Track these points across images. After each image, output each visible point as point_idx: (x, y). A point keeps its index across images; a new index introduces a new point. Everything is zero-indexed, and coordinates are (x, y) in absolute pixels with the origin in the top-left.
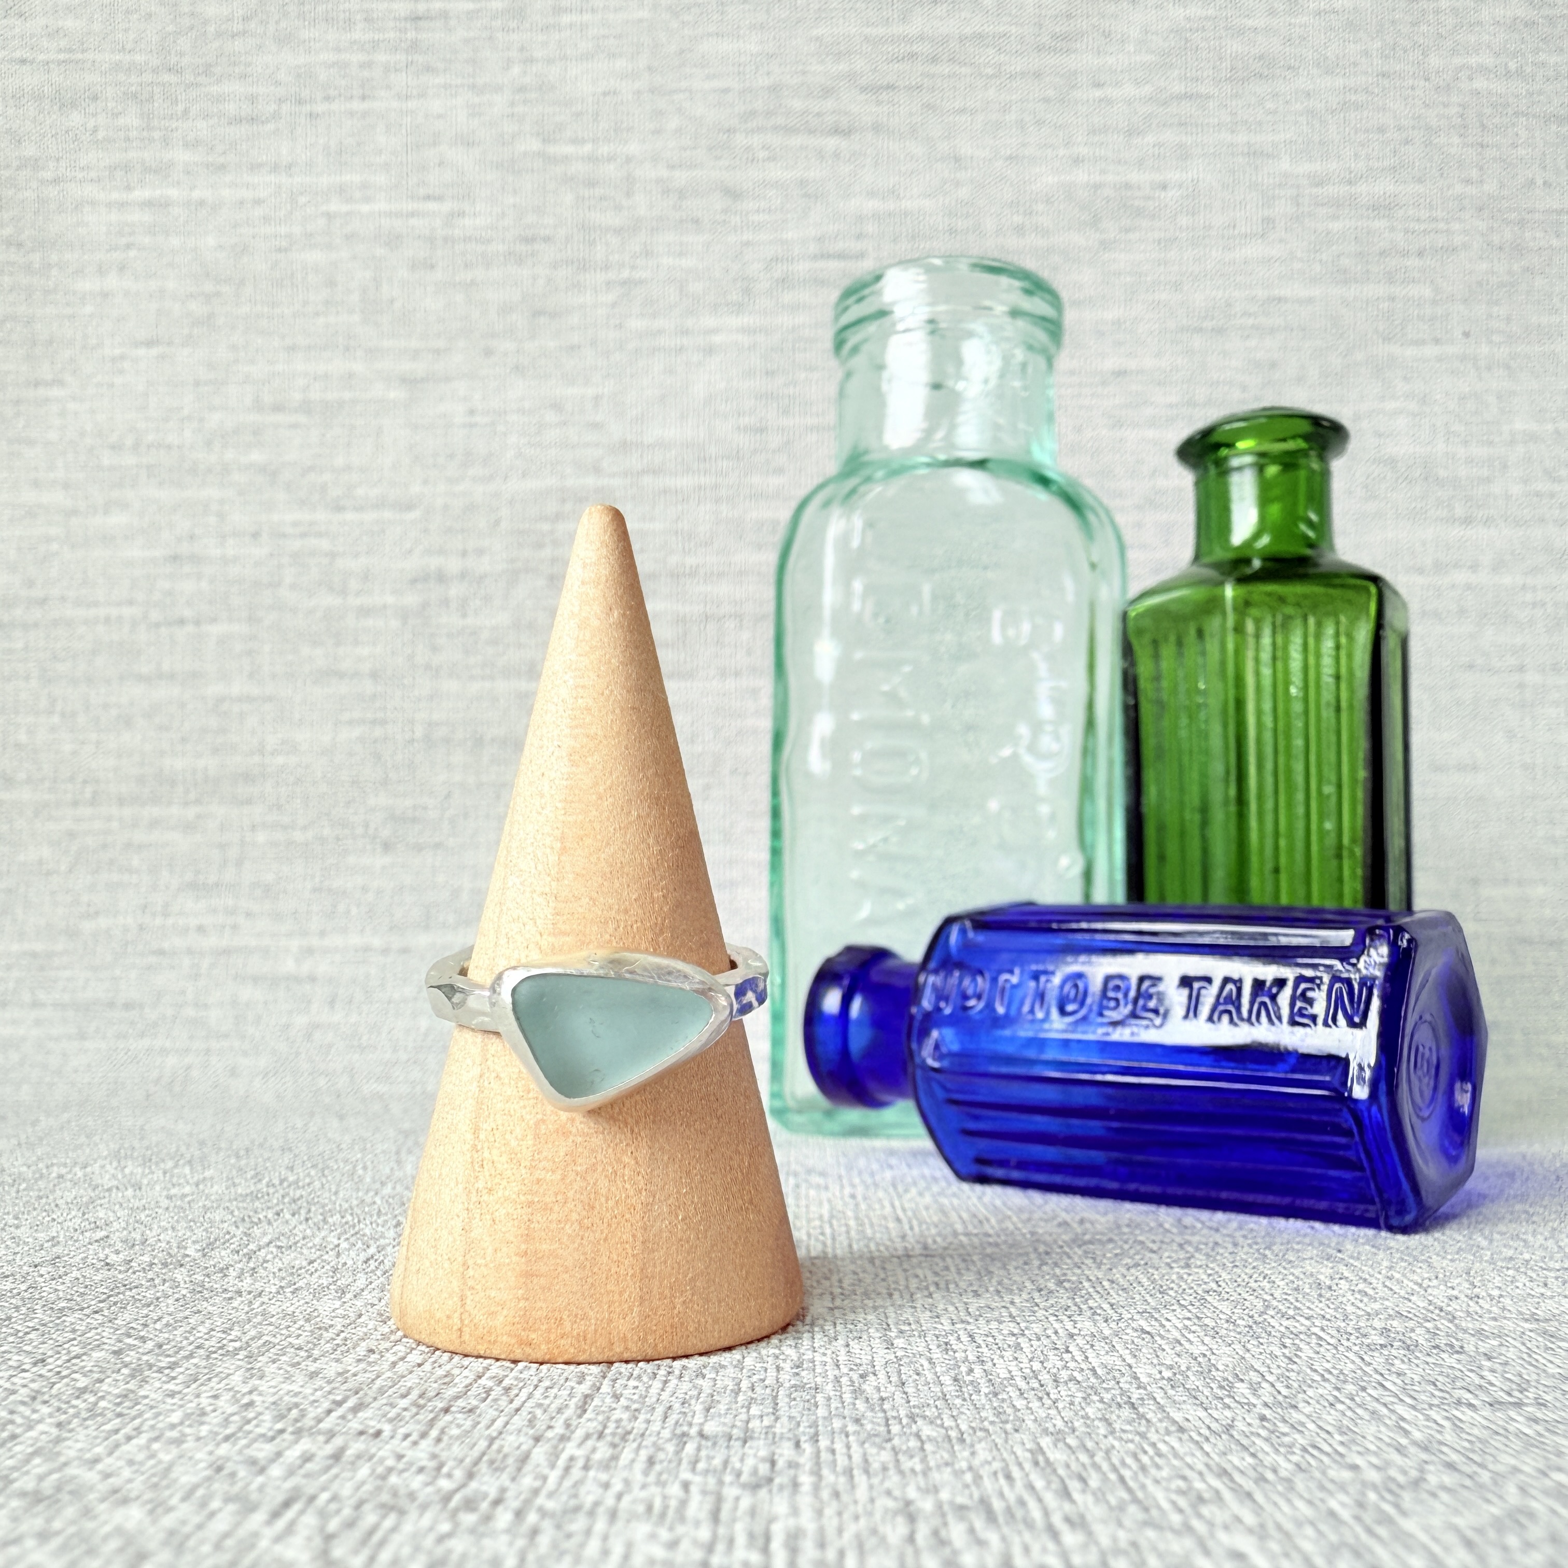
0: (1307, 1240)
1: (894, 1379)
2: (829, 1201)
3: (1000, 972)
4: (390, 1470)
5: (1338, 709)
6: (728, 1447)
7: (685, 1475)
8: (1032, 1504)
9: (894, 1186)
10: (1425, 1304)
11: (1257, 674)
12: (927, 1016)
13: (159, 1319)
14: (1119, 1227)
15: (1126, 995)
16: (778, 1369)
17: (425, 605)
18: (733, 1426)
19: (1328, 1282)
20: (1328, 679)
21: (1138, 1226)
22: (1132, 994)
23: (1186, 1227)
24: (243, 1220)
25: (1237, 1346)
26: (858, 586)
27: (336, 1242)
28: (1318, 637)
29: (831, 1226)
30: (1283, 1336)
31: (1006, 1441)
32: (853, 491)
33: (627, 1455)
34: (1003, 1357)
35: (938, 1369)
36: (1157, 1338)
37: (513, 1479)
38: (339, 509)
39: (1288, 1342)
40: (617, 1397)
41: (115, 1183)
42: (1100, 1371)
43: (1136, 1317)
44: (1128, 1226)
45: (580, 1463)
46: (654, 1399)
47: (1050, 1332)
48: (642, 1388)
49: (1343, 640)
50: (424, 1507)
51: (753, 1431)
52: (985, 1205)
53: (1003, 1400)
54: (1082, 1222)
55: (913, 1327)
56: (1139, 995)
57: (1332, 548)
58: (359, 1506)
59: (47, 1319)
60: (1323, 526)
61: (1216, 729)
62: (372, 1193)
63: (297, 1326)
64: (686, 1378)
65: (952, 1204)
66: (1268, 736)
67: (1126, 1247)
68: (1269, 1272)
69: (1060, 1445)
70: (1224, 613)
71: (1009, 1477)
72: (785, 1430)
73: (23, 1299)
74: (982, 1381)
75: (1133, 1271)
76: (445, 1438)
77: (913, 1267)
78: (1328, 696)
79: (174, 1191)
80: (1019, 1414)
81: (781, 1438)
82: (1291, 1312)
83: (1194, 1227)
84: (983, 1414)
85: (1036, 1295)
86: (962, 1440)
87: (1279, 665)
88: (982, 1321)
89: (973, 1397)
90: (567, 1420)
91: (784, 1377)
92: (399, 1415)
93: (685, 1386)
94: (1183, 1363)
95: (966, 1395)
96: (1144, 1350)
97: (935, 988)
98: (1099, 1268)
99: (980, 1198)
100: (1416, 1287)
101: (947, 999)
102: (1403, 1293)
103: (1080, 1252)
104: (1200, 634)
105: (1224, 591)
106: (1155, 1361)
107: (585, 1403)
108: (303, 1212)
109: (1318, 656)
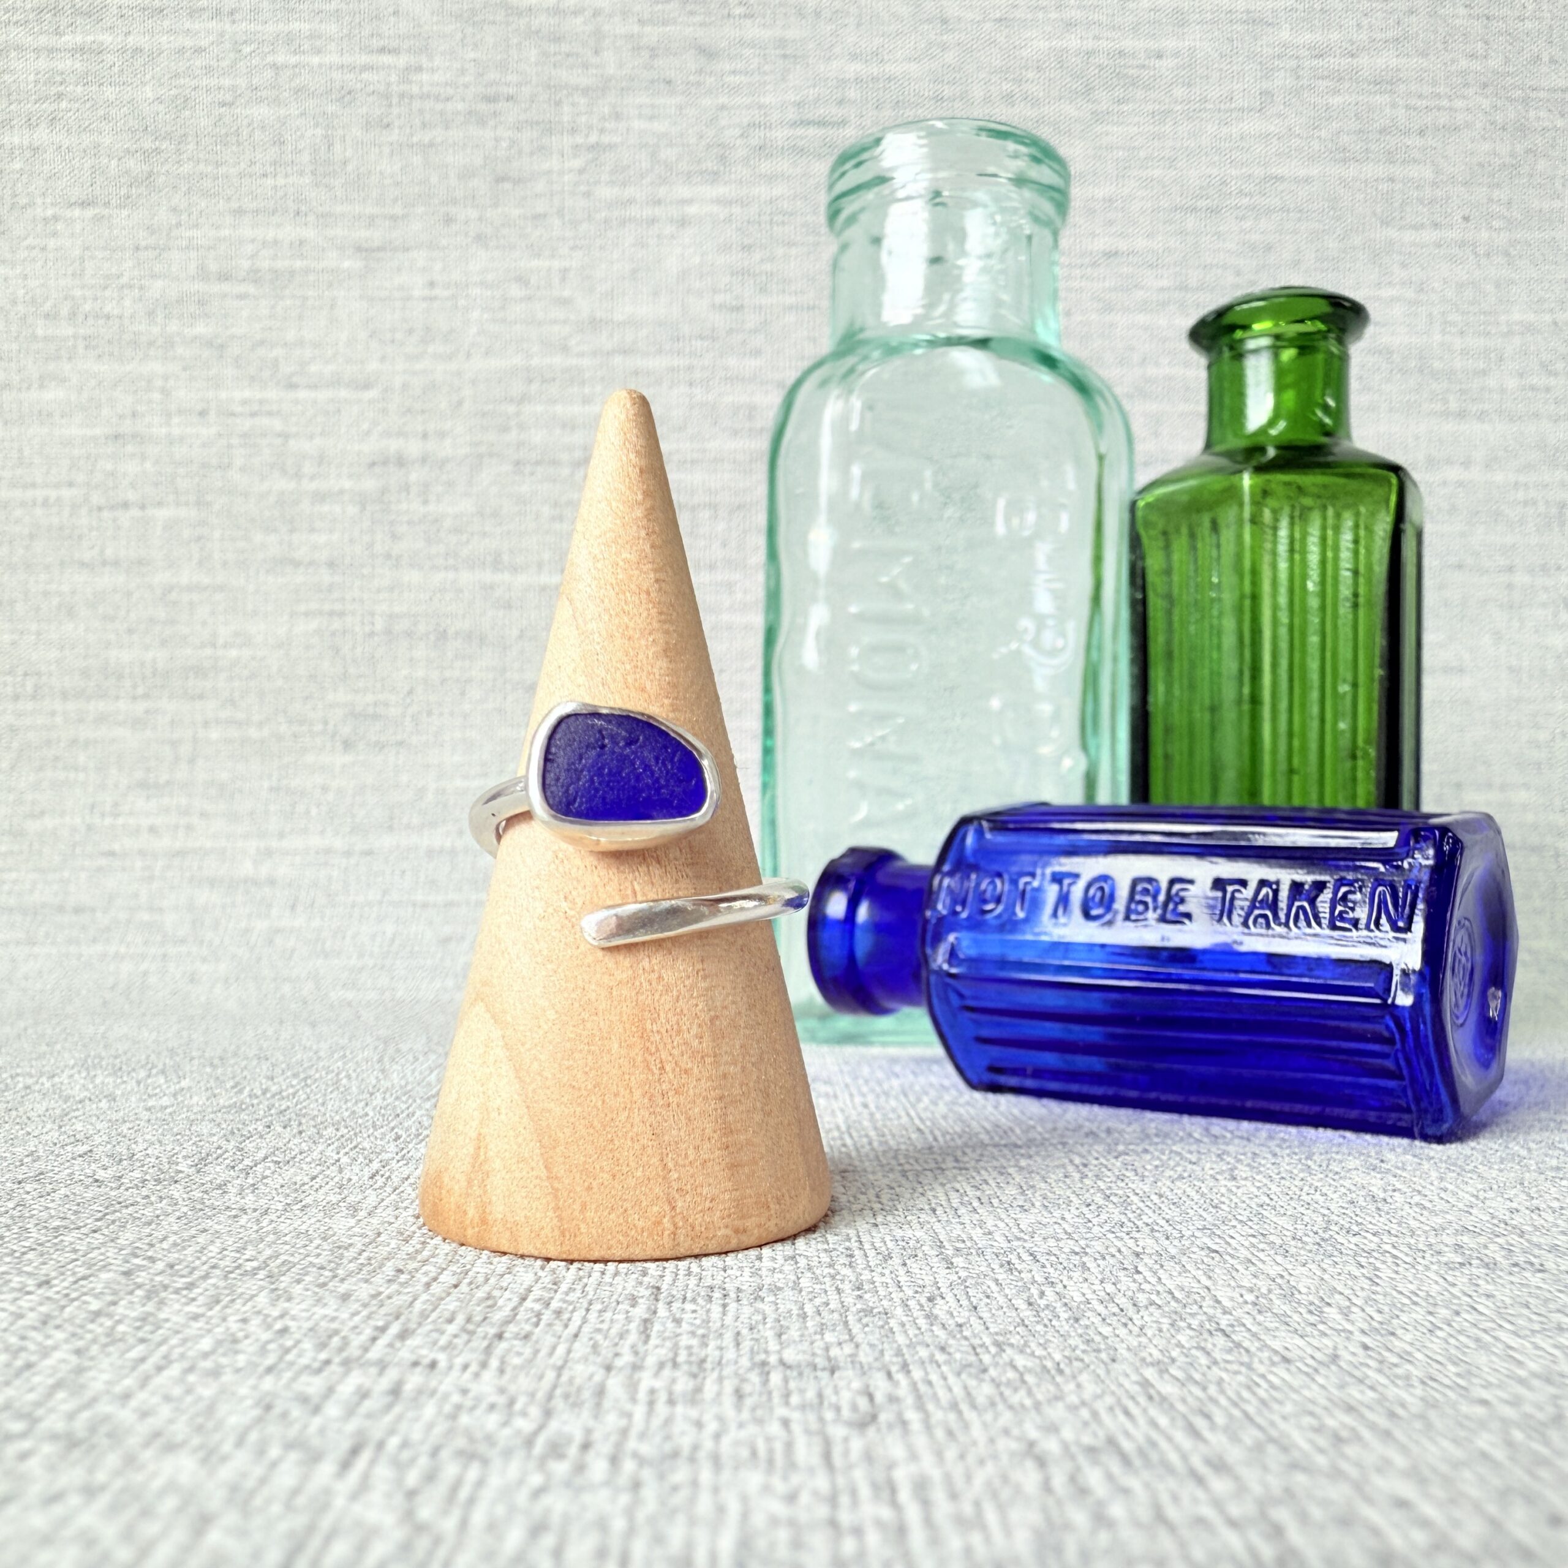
0: (1344, 1149)
1: (965, 1302)
2: (842, 1111)
3: (1022, 874)
4: (458, 1407)
5: (1355, 606)
6: (816, 1378)
7: (781, 1411)
8: (1163, 1444)
9: (906, 1095)
10: (1488, 1218)
11: (1274, 566)
12: (941, 919)
13: (165, 1239)
14: (1148, 1136)
15: (1155, 898)
16: (839, 1291)
17: (384, 491)
18: (814, 1354)
19: (1382, 1195)
20: (1346, 575)
21: (1167, 1135)
22: (1162, 898)
23: (1216, 1137)
24: (233, 1133)
25: (1313, 1267)
26: (856, 471)
27: (336, 1157)
28: (1337, 529)
29: (851, 1136)
30: (1356, 1254)
31: (1108, 1372)
32: (851, 371)
33: (710, 1388)
34: (1070, 1278)
35: (1007, 1291)
36: (1227, 1257)
37: (596, 1417)
38: (292, 386)
39: (1363, 1261)
40: (678, 1322)
41: (86, 1094)
42: (1177, 1294)
43: (1198, 1234)
44: (1157, 1135)
45: (663, 1397)
46: (719, 1324)
47: (1113, 1250)
48: (701, 1313)
49: (1362, 533)
50: (507, 1453)
51: (836, 1359)
52: (1002, 1114)
53: (1087, 1327)
54: (1109, 1131)
55: (969, 1244)
56: (1169, 898)
57: (1349, 437)
58: (435, 1452)
59: (44, 1239)
60: (1340, 414)
61: (1229, 624)
62: (362, 1104)
63: (314, 1245)
64: (745, 1302)
65: (968, 1112)
66: (1283, 632)
67: (1164, 1158)
68: (1319, 1184)
69: (1166, 1376)
70: (1241, 505)
71: (1127, 1413)
72: (871, 1359)
73: (12, 1217)
74: (1058, 1305)
75: (1178, 1183)
76: (509, 1370)
77: (950, 1182)
78: (1345, 591)
79: (151, 1103)
80: (1109, 1341)
81: (870, 1368)
82: (1355, 1228)
83: (1224, 1137)
84: (1072, 1342)
85: (1085, 1210)
86: (1061, 1372)
87: (1297, 557)
88: (1037, 1238)
89: (1054, 1322)
90: (633, 1347)
91: (849, 1300)
92: (450, 1343)
93: (747, 1311)
94: (1263, 1285)
95: (1046, 1321)
96: (1217, 1270)
97: (950, 890)
98: (1143, 1178)
99: (996, 1107)
100: (1473, 1199)
101: (963, 903)
102: (1461, 1205)
103: (1118, 1164)
104: (1215, 527)
105: (1241, 479)
106: (1233, 1283)
107: (646, 1329)
108: (294, 1124)
109: (1336, 549)
